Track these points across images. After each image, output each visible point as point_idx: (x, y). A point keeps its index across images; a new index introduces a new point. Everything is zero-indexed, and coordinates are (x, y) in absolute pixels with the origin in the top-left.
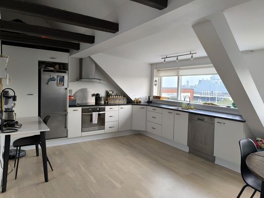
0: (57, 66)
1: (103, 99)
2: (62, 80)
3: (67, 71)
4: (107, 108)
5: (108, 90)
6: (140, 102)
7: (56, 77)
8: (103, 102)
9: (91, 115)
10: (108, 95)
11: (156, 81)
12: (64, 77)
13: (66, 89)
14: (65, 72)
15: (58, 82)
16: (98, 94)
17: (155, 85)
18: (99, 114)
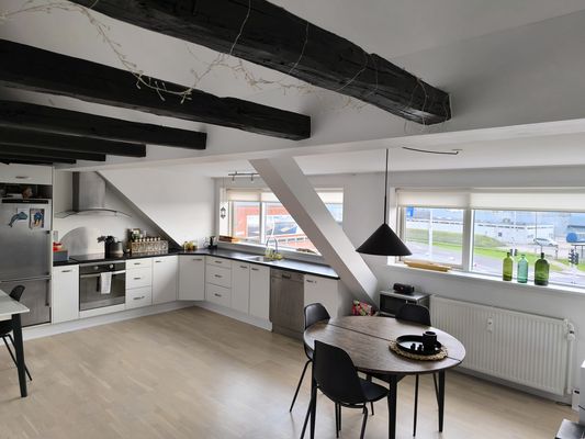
0: (29, 192)
1: (120, 246)
2: (40, 216)
3: (50, 201)
4: (129, 263)
5: (131, 228)
6: (194, 248)
7: (27, 213)
8: (120, 252)
9: (99, 278)
10: (131, 237)
11: (223, 209)
12: (43, 210)
13: (48, 232)
14: (46, 202)
15: (33, 221)
16: (110, 238)
17: (223, 216)
18: (113, 276)
